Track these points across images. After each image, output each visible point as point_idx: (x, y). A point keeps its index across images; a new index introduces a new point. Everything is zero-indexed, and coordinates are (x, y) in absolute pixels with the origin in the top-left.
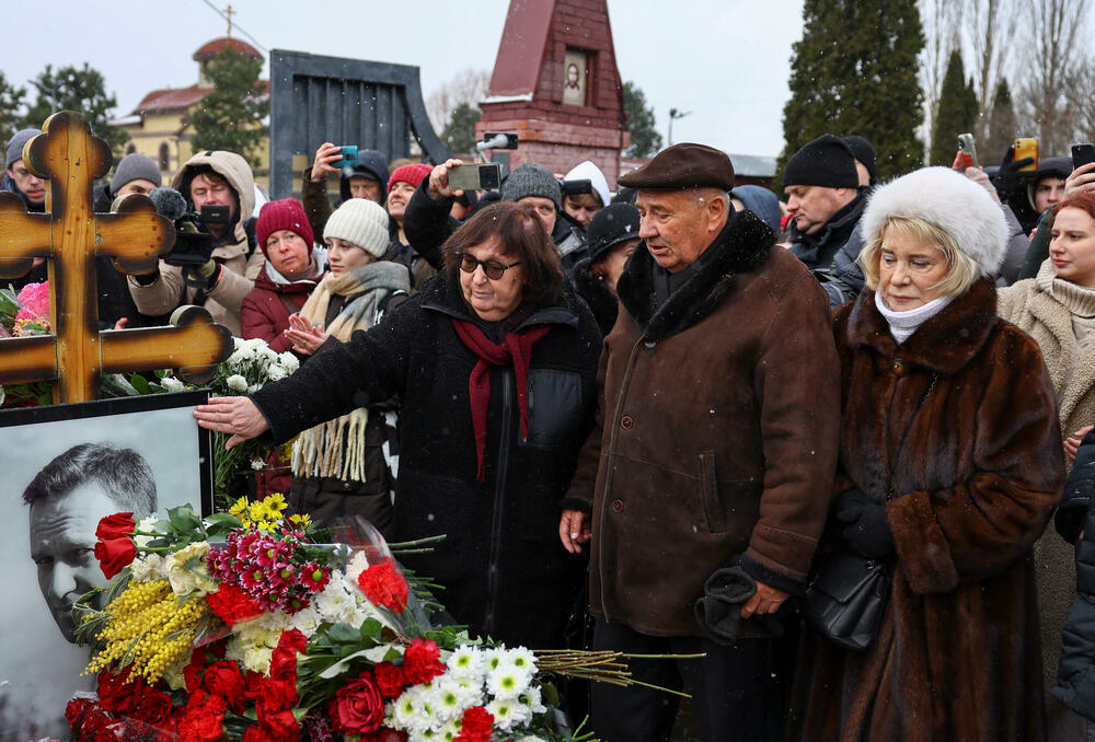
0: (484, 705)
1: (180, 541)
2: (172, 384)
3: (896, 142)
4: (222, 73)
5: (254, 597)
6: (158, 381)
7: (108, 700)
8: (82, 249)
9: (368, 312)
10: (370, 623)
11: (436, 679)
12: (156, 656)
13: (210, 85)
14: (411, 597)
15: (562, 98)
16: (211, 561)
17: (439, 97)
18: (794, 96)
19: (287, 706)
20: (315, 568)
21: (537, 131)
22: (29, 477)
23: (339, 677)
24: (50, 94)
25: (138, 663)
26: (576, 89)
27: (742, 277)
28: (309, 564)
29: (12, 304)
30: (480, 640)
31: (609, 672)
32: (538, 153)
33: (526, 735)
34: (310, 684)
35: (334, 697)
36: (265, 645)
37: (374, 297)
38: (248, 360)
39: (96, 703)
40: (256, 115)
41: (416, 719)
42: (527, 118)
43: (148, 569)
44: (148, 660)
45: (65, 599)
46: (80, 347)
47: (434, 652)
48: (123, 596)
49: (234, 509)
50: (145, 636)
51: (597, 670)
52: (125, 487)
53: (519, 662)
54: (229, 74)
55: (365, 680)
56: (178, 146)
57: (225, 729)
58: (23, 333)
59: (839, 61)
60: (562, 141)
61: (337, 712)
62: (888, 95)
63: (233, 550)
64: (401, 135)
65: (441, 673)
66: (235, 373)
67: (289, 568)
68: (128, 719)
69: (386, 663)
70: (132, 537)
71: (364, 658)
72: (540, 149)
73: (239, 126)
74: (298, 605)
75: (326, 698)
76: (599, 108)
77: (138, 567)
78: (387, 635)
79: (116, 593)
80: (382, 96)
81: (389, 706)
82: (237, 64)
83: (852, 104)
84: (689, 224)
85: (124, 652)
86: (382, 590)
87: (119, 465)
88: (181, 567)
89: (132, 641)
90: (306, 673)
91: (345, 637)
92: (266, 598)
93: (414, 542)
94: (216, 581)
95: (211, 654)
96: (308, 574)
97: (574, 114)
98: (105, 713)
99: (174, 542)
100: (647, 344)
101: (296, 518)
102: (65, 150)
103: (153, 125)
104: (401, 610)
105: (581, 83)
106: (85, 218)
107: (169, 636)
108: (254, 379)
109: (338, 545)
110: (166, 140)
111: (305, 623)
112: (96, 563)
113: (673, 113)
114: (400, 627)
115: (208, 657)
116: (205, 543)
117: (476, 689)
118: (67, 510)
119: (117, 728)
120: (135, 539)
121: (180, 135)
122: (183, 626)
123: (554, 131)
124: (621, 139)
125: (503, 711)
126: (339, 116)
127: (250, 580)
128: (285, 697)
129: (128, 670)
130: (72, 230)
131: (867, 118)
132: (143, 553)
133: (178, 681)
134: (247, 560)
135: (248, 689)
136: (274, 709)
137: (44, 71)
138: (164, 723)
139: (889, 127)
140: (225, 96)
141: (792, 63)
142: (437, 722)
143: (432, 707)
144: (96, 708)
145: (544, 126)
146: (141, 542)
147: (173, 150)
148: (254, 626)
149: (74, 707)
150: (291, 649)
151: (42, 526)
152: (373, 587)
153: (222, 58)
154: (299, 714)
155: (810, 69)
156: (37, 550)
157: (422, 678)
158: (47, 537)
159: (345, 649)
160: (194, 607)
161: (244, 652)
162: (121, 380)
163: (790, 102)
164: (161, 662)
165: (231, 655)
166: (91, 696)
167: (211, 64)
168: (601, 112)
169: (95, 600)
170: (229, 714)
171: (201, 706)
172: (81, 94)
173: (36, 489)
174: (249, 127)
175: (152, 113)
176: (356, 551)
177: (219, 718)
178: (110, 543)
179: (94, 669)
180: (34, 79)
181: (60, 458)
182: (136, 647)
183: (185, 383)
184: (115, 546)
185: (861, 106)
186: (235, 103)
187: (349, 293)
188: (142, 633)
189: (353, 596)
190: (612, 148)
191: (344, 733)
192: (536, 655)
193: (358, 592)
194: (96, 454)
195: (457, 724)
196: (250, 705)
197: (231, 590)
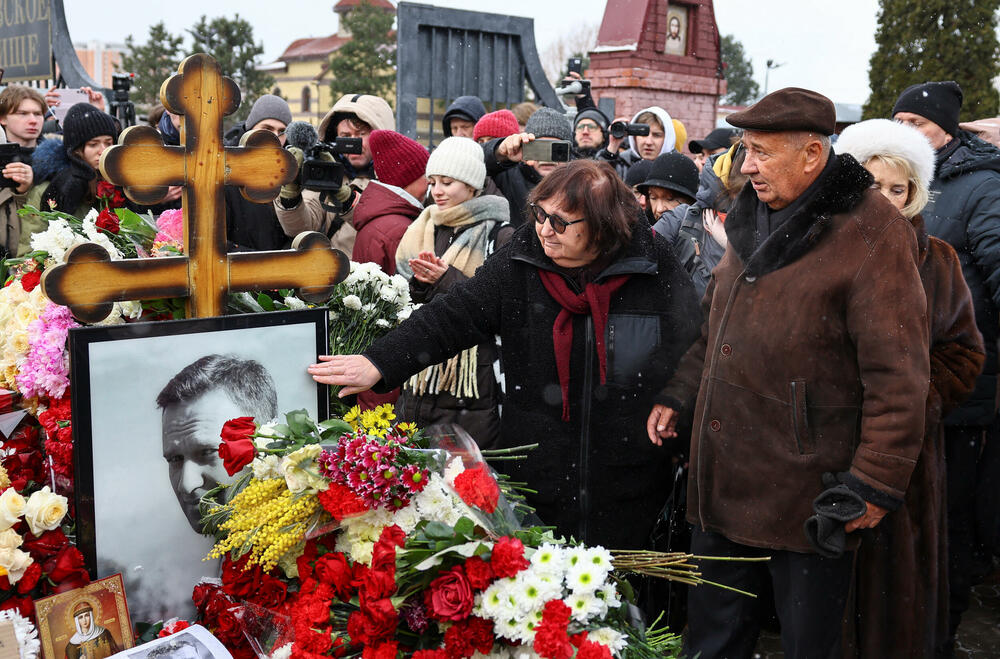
0: (564, 598)
1: (296, 443)
2: (294, 303)
3: (974, 91)
4: (359, 23)
5: (360, 495)
6: (282, 299)
7: (229, 586)
8: (213, 178)
9: (481, 242)
10: (463, 521)
11: (520, 574)
12: (271, 547)
13: (348, 35)
14: (501, 500)
15: (664, 48)
16: (322, 462)
17: (556, 47)
18: (880, 49)
19: (386, 593)
20: (415, 470)
21: (641, 78)
22: (162, 383)
23: (433, 568)
24: (204, 42)
25: (255, 552)
26: (677, 39)
27: (837, 218)
28: (410, 467)
29: (151, 229)
30: (563, 540)
31: (681, 572)
32: (641, 98)
33: (602, 626)
34: (407, 576)
35: (429, 588)
36: (370, 540)
37: (485, 227)
38: (363, 281)
39: (219, 588)
40: (389, 62)
41: (501, 609)
42: (632, 66)
43: (268, 468)
44: (264, 550)
45: (193, 494)
46: (210, 267)
47: (519, 549)
48: (244, 492)
49: (348, 417)
50: (262, 528)
51: (670, 570)
52: (249, 395)
53: (597, 560)
54: (365, 25)
55: (456, 573)
56: (318, 89)
57: (332, 614)
58: (159, 254)
59: (922, 16)
60: (663, 87)
61: (431, 601)
62: (967, 48)
63: (342, 452)
64: (516, 80)
65: (524, 568)
66: (350, 293)
67: (392, 470)
68: (247, 602)
69: (475, 558)
70: (253, 439)
71: (456, 553)
72: (644, 94)
73: (374, 71)
74: (399, 504)
75: (421, 588)
76: (698, 58)
77: (258, 466)
78: (479, 533)
79: (238, 489)
80: (499, 46)
81: (477, 597)
82: (372, 15)
83: (933, 56)
84: (785, 164)
85: (244, 542)
86: (475, 492)
87: (243, 374)
88: (296, 466)
89: (250, 532)
90: (404, 565)
91: (439, 534)
92: (370, 496)
93: (509, 450)
94: (327, 480)
95: (323, 547)
96: (409, 476)
97: (674, 63)
98: (228, 597)
99: (290, 444)
100: (747, 279)
101: (404, 426)
102: (198, 89)
103: (296, 70)
104: (492, 510)
105: (682, 35)
106: (216, 151)
107: (284, 529)
108: (367, 299)
109: (438, 451)
110: (308, 84)
111: (406, 520)
112: (220, 462)
113: (769, 64)
114: (492, 526)
115: (320, 549)
116: (317, 446)
117: (557, 583)
118: (196, 414)
119: (237, 611)
120: (256, 441)
121: (320, 79)
122: (296, 520)
123: (656, 78)
124: (718, 87)
125: (580, 604)
126: (460, 63)
127: (356, 480)
128: (384, 586)
129: (245, 558)
130: (204, 162)
131: (947, 69)
132: (262, 454)
133: (292, 571)
134: (353, 461)
135: (354, 579)
136: (375, 597)
137: (199, 21)
138: (280, 607)
139: (967, 78)
140: (362, 44)
141: (878, 18)
142: (520, 613)
143: (515, 599)
144: (220, 592)
145: (647, 74)
146: (261, 444)
147: (314, 94)
148: (359, 522)
149: (200, 592)
150: (391, 543)
151: (174, 428)
152: (467, 489)
153: (359, 10)
154: (397, 602)
155: (895, 23)
156: (169, 449)
157: (507, 572)
158: (178, 438)
159: (439, 544)
160: (307, 503)
161: (350, 545)
162: (247, 297)
163: (876, 54)
164: (276, 552)
165: (340, 548)
166: (216, 581)
167: (349, 15)
168: (700, 62)
169: (220, 496)
170: (336, 601)
171: (312, 593)
172: (232, 42)
173: (168, 395)
174: (382, 73)
175: (296, 60)
176: (454, 456)
177: (327, 604)
178: (231, 444)
179: (216, 555)
180: (191, 28)
181: (190, 367)
182: (254, 537)
183: (306, 302)
184: (237, 447)
185: (941, 59)
186: (370, 51)
187: (458, 225)
188: (259, 526)
189: (449, 497)
190: (709, 95)
191: (438, 620)
192: (612, 554)
193: (454, 494)
194: (223, 364)
195: (538, 614)
196: (354, 593)
197: (340, 487)
